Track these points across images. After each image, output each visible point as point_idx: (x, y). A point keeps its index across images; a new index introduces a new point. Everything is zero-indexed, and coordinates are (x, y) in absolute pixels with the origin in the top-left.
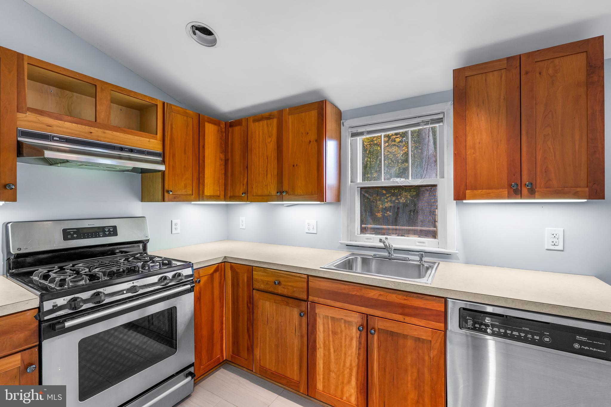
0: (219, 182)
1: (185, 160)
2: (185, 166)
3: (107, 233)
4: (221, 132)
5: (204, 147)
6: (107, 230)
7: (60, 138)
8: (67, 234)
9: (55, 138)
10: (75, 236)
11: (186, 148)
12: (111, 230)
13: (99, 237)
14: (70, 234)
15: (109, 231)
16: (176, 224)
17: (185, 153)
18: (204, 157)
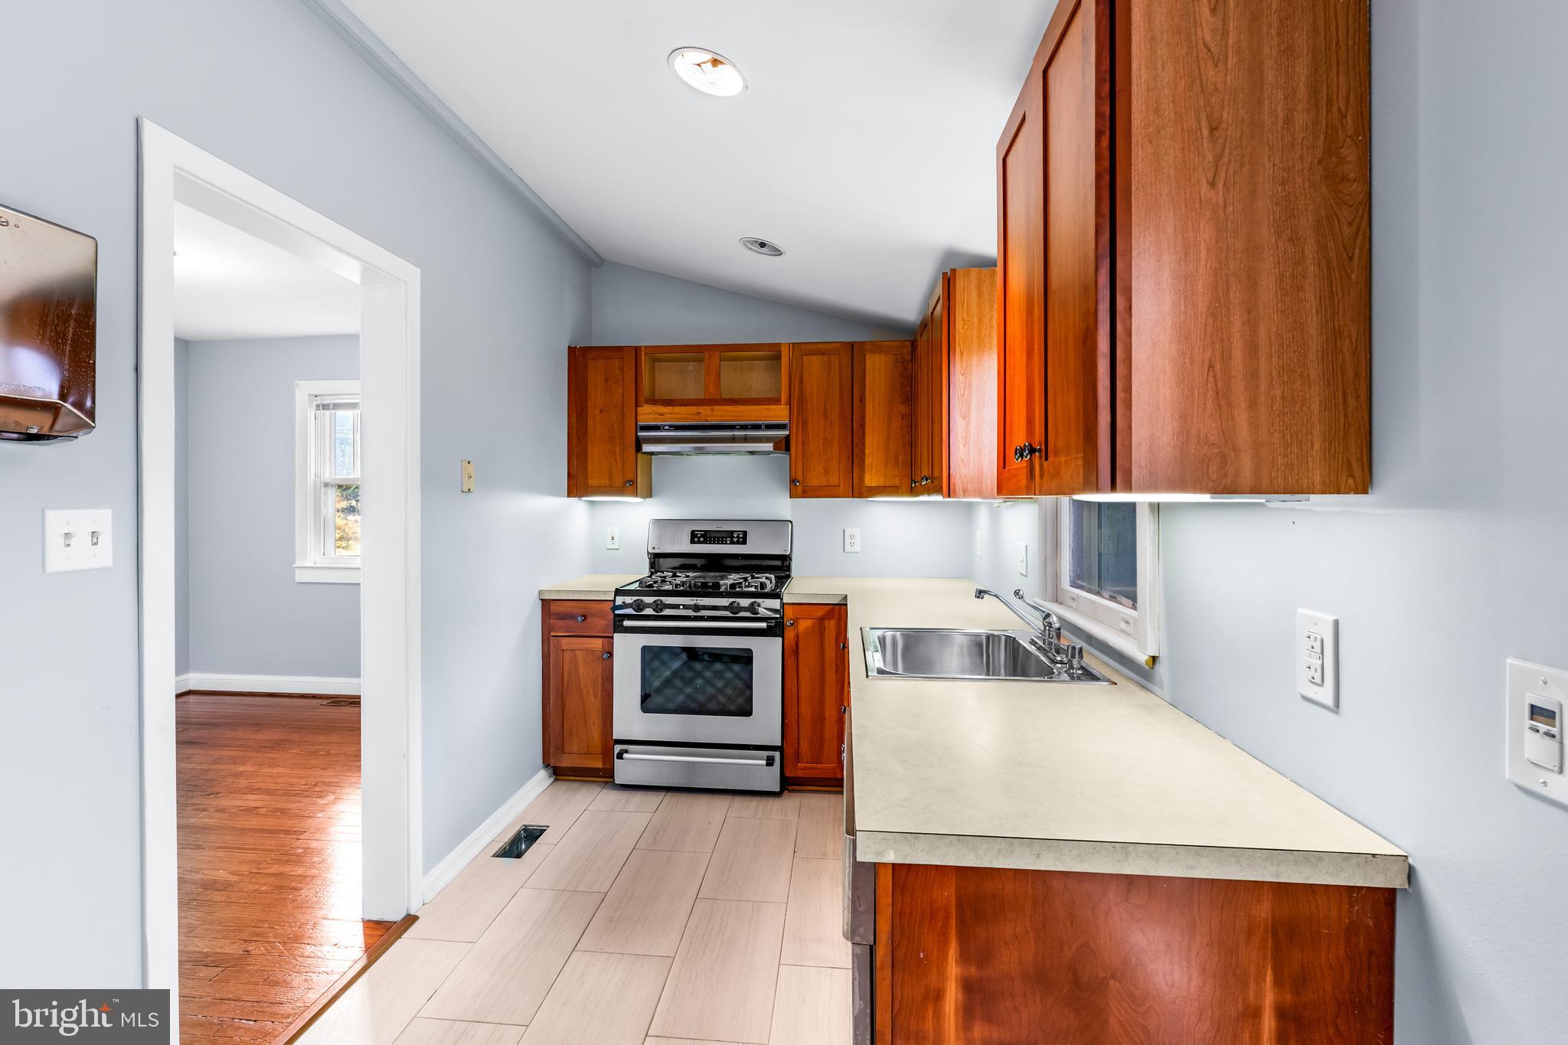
0: (897, 459)
1: (825, 430)
2: (825, 438)
3: (735, 540)
4: (902, 363)
5: (862, 399)
6: (735, 536)
7: (670, 426)
8: (695, 537)
9: (666, 427)
10: (702, 539)
11: (828, 407)
12: (741, 536)
13: (726, 543)
14: (698, 537)
15: (738, 537)
16: (852, 537)
17: (825, 417)
18: (863, 417)
